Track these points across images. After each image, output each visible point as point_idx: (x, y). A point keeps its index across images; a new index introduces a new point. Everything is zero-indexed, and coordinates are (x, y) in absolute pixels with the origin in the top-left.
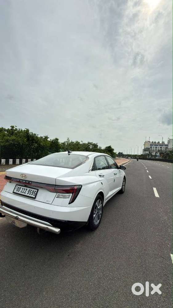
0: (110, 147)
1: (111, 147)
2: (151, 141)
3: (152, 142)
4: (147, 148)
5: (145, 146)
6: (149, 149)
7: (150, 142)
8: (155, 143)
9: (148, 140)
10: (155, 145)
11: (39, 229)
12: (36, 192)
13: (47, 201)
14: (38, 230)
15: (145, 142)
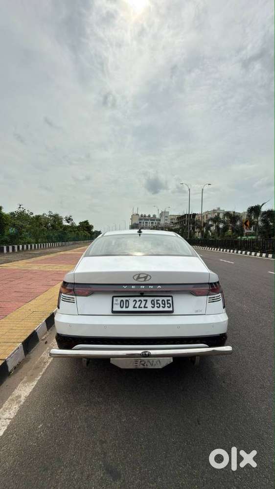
0: (86, 222)
1: (88, 223)
2: (140, 214)
3: (142, 216)
4: (135, 223)
5: (132, 221)
6: (137, 225)
7: (138, 215)
8: (145, 216)
9: (135, 212)
10: (145, 220)
11: (199, 357)
12: (170, 302)
13: (197, 311)
14: (198, 359)
15: (132, 214)
